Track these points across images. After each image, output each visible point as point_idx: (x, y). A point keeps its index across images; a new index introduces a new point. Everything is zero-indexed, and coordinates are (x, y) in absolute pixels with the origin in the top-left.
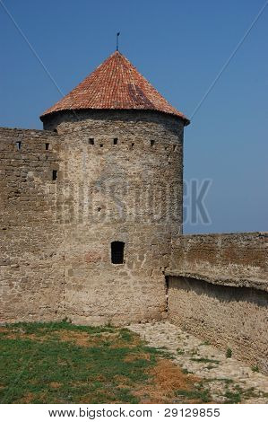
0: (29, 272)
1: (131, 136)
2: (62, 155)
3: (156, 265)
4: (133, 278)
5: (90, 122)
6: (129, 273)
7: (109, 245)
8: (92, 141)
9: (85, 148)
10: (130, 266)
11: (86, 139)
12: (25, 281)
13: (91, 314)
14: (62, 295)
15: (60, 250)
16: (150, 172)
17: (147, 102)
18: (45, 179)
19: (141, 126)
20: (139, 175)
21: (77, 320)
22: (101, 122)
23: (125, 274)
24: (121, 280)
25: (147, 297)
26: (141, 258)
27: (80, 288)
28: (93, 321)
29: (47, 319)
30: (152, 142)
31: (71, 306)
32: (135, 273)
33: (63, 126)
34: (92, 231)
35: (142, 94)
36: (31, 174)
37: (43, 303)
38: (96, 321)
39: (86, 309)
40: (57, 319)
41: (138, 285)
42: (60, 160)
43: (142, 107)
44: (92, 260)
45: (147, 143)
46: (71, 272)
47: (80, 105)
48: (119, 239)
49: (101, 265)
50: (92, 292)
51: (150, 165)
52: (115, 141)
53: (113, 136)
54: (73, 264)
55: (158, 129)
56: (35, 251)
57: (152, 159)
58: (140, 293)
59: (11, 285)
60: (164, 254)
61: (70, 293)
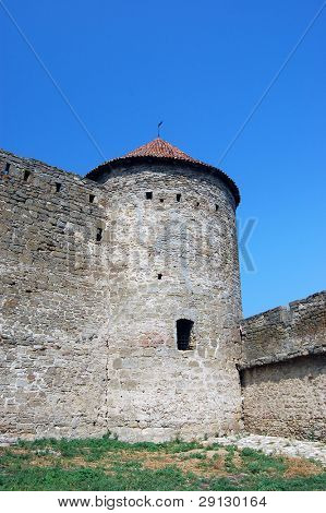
0: (59, 360)
1: (196, 195)
3: (229, 354)
4: (206, 371)
5: (148, 174)
6: (200, 363)
7: (175, 324)
8: (149, 196)
9: (141, 203)
10: (201, 353)
11: (143, 193)
12: (53, 372)
13: (149, 424)
14: (104, 397)
15: (103, 332)
16: (216, 239)
18: (87, 236)
19: (205, 187)
21: (128, 435)
22: (161, 175)
23: (194, 364)
24: (190, 372)
25: (223, 398)
26: (214, 344)
27: (131, 385)
28: (153, 436)
29: (83, 433)
30: (217, 207)
31: (116, 411)
32: (207, 364)
33: (111, 182)
34: (150, 304)
37: (76, 408)
38: (157, 435)
39: (142, 417)
40: (97, 433)
41: (212, 381)
42: (106, 218)
44: (151, 344)
46: (117, 364)
48: (189, 315)
49: (163, 351)
50: (151, 391)
51: (216, 231)
53: (176, 191)
54: (122, 352)
55: (221, 195)
56: (70, 330)
57: (218, 226)
58: (214, 393)
59: (31, 378)
60: (236, 341)
61: (116, 394)
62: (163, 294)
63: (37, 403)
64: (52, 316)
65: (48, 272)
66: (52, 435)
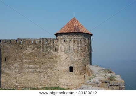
0: (49, 74)
3: (82, 72)
4: (75, 76)
5: (64, 36)
7: (69, 67)
10: (74, 73)
13: (64, 85)
14: (58, 80)
15: (57, 68)
17: (79, 30)
19: (77, 36)
21: (61, 87)
22: (66, 36)
23: (73, 75)
24: (72, 76)
25: (79, 81)
26: (77, 71)
27: (62, 78)
28: (65, 87)
29: (54, 86)
31: (60, 82)
32: (75, 75)
33: (58, 37)
34: (64, 64)
35: (78, 28)
37: (53, 82)
40: (57, 86)
41: (76, 78)
43: (77, 31)
44: (65, 71)
46: (60, 74)
47: (61, 32)
48: (71, 66)
49: (67, 72)
50: (65, 79)
54: (61, 72)
55: (82, 37)
56: (51, 69)
58: (77, 80)
59: (45, 77)
60: (84, 70)
61: (60, 79)
62: (67, 61)
63: (46, 81)
66: (49, 86)
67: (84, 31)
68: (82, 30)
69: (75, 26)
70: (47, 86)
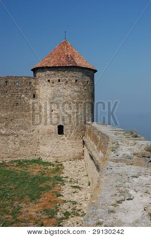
0: (23, 138)
1: (67, 78)
2: (37, 87)
3: (78, 135)
4: (68, 141)
5: (48, 72)
6: (65, 139)
7: (57, 126)
8: (49, 81)
9: (46, 83)
10: (66, 136)
11: (47, 80)
12: (21, 142)
13: (49, 156)
14: (38, 148)
15: (37, 128)
16: (75, 94)
17: (74, 62)
18: (29, 98)
19: (71, 74)
20: (70, 95)
21: (44, 159)
22: (53, 72)
24: (62, 142)
25: (74, 149)
26: (71, 132)
27: (45, 145)
28: (50, 160)
29: (31, 158)
30: (76, 81)
31: (41, 152)
32: (68, 139)
33: (38, 74)
35: (72, 59)
36: (23, 96)
37: (29, 151)
39: (48, 154)
40: (36, 158)
41: (70, 144)
42: (36, 89)
43: (71, 65)
44: (50, 133)
45: (74, 81)
46: (41, 138)
47: (44, 65)
49: (53, 135)
50: (50, 147)
51: (75, 91)
52: (59, 81)
53: (58, 78)
54: (42, 135)
55: (79, 75)
56: (26, 129)
57: (76, 88)
58: (70, 148)
59: (15, 144)
60: (82, 130)
61: (41, 147)
63: (17, 150)
64: (20, 126)
65: (17, 113)
66: (22, 158)
67: (84, 65)
68: (79, 62)
69: (68, 55)
70: (19, 158)
